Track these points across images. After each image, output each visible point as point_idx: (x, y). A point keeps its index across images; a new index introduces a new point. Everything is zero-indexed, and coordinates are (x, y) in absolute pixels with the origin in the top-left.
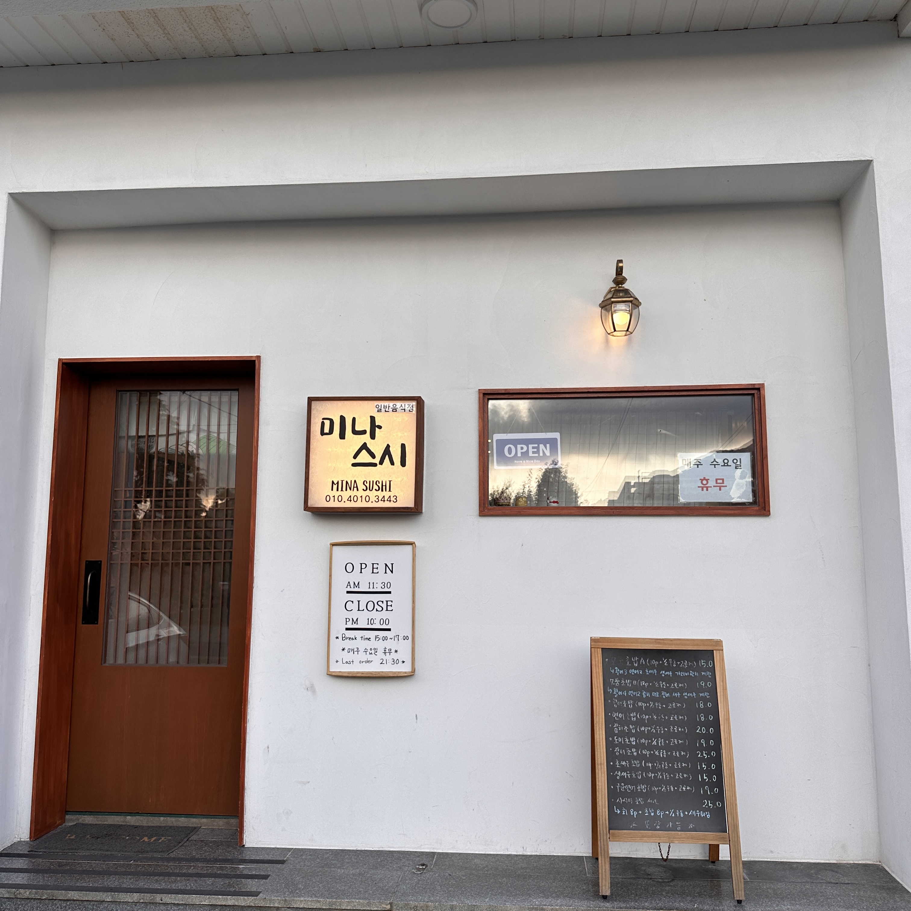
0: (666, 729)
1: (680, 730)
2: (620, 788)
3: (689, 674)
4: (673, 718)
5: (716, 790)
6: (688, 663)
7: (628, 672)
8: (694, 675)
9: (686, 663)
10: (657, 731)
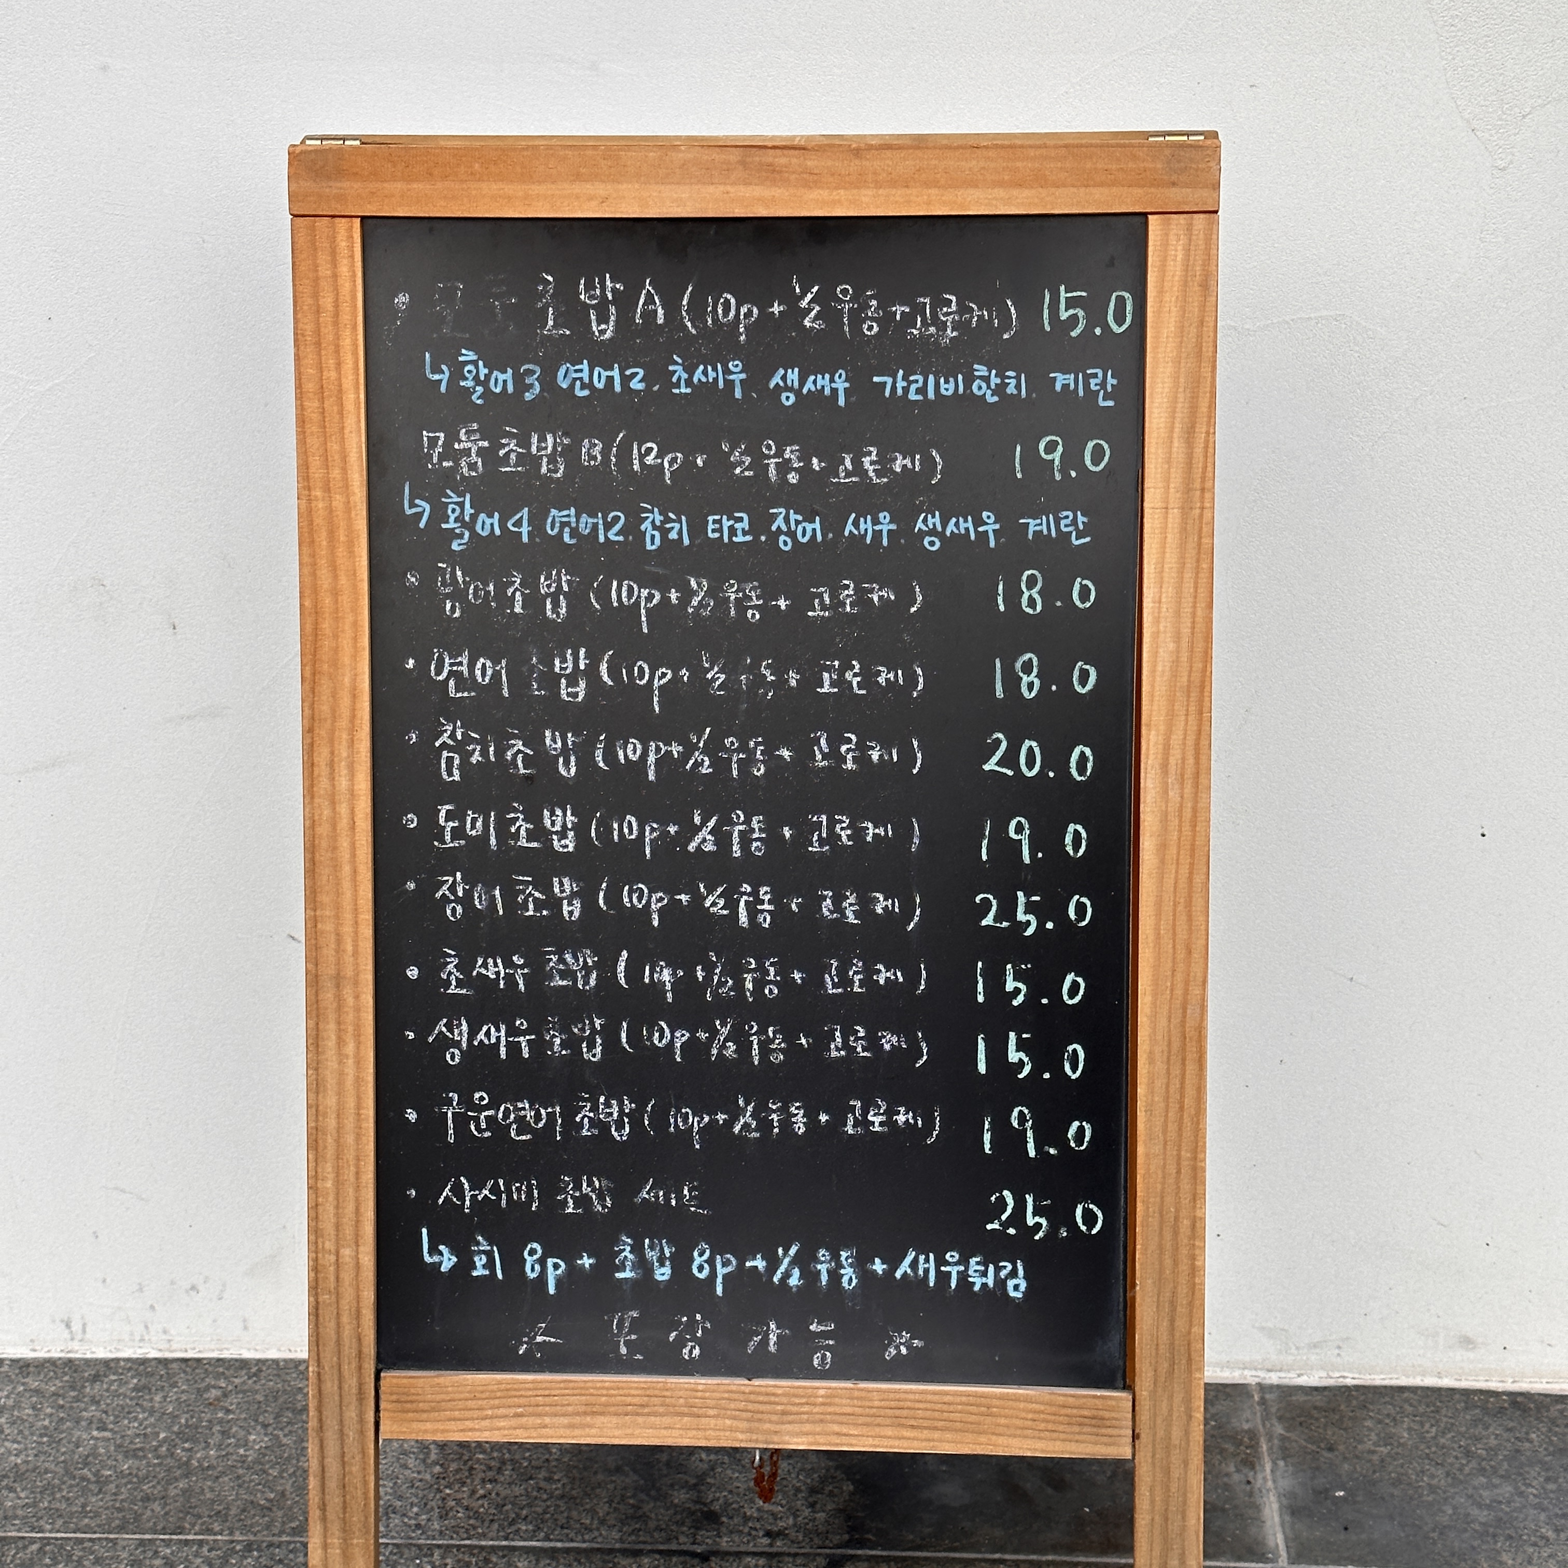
0: (786, 753)
1: (875, 756)
2: (461, 1121)
3: (968, 383)
4: (840, 682)
5: (1081, 1130)
6: (963, 309)
7: (548, 380)
8: (1000, 390)
9: (950, 313)
10: (722, 766)
